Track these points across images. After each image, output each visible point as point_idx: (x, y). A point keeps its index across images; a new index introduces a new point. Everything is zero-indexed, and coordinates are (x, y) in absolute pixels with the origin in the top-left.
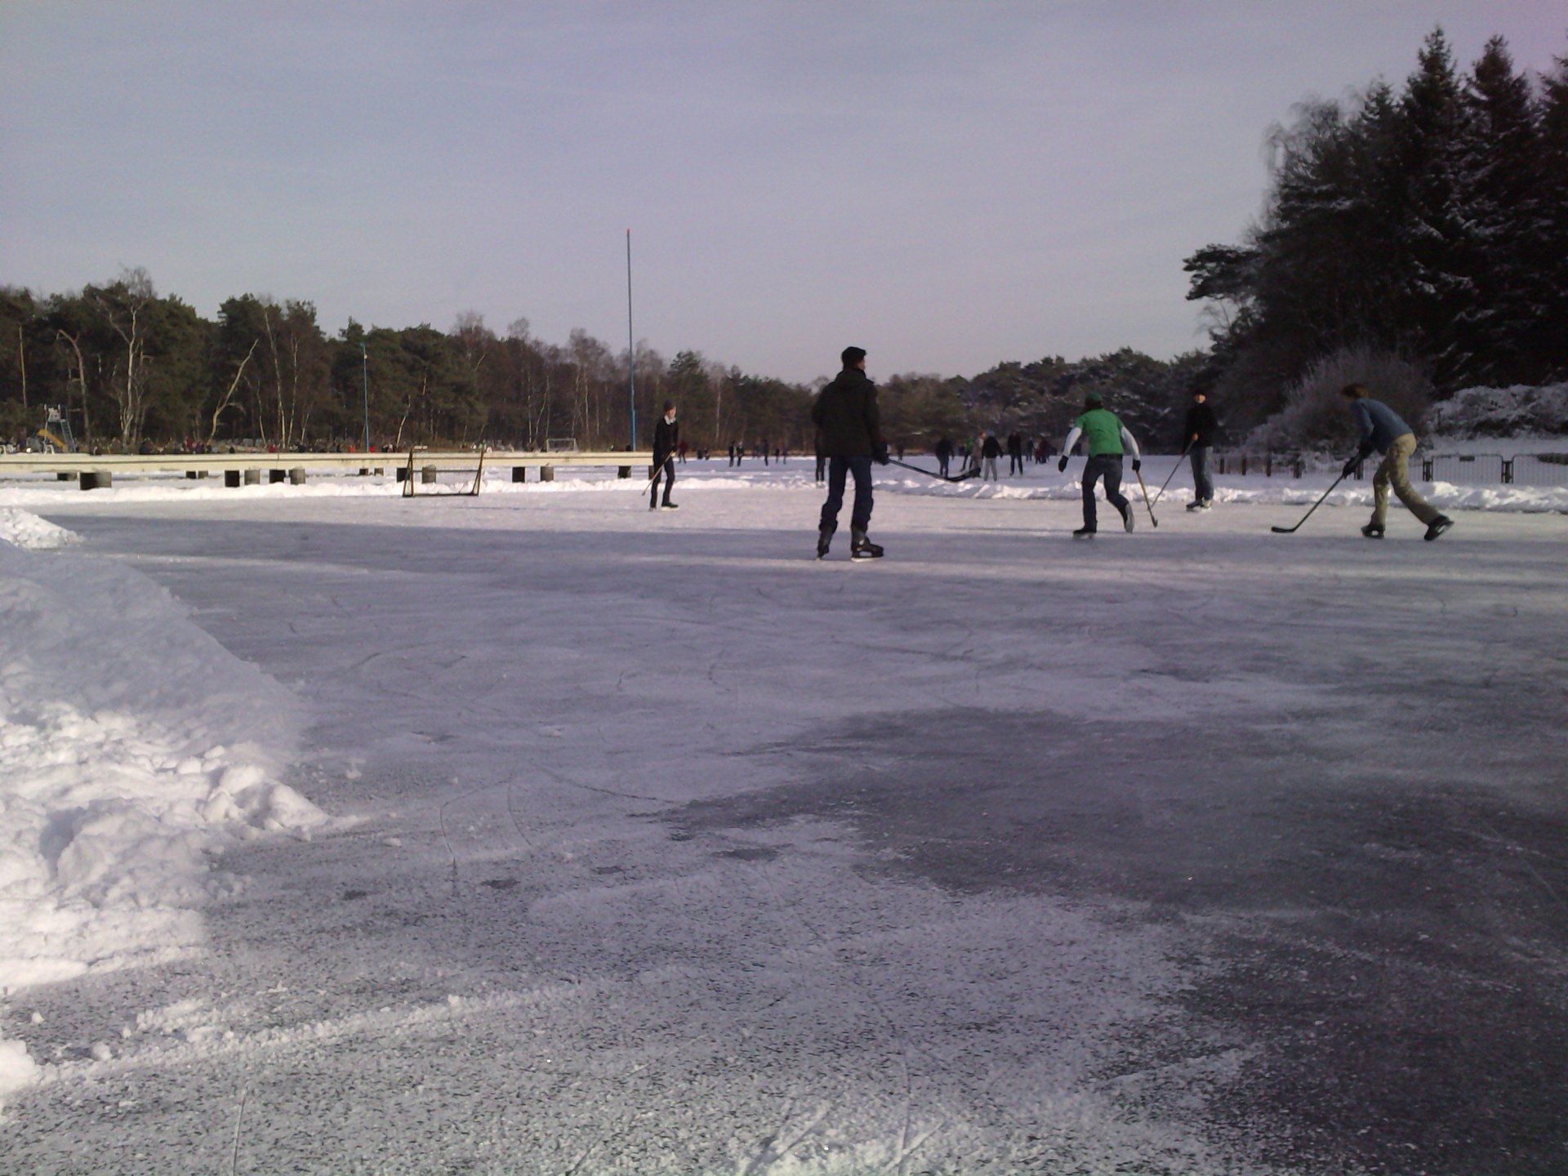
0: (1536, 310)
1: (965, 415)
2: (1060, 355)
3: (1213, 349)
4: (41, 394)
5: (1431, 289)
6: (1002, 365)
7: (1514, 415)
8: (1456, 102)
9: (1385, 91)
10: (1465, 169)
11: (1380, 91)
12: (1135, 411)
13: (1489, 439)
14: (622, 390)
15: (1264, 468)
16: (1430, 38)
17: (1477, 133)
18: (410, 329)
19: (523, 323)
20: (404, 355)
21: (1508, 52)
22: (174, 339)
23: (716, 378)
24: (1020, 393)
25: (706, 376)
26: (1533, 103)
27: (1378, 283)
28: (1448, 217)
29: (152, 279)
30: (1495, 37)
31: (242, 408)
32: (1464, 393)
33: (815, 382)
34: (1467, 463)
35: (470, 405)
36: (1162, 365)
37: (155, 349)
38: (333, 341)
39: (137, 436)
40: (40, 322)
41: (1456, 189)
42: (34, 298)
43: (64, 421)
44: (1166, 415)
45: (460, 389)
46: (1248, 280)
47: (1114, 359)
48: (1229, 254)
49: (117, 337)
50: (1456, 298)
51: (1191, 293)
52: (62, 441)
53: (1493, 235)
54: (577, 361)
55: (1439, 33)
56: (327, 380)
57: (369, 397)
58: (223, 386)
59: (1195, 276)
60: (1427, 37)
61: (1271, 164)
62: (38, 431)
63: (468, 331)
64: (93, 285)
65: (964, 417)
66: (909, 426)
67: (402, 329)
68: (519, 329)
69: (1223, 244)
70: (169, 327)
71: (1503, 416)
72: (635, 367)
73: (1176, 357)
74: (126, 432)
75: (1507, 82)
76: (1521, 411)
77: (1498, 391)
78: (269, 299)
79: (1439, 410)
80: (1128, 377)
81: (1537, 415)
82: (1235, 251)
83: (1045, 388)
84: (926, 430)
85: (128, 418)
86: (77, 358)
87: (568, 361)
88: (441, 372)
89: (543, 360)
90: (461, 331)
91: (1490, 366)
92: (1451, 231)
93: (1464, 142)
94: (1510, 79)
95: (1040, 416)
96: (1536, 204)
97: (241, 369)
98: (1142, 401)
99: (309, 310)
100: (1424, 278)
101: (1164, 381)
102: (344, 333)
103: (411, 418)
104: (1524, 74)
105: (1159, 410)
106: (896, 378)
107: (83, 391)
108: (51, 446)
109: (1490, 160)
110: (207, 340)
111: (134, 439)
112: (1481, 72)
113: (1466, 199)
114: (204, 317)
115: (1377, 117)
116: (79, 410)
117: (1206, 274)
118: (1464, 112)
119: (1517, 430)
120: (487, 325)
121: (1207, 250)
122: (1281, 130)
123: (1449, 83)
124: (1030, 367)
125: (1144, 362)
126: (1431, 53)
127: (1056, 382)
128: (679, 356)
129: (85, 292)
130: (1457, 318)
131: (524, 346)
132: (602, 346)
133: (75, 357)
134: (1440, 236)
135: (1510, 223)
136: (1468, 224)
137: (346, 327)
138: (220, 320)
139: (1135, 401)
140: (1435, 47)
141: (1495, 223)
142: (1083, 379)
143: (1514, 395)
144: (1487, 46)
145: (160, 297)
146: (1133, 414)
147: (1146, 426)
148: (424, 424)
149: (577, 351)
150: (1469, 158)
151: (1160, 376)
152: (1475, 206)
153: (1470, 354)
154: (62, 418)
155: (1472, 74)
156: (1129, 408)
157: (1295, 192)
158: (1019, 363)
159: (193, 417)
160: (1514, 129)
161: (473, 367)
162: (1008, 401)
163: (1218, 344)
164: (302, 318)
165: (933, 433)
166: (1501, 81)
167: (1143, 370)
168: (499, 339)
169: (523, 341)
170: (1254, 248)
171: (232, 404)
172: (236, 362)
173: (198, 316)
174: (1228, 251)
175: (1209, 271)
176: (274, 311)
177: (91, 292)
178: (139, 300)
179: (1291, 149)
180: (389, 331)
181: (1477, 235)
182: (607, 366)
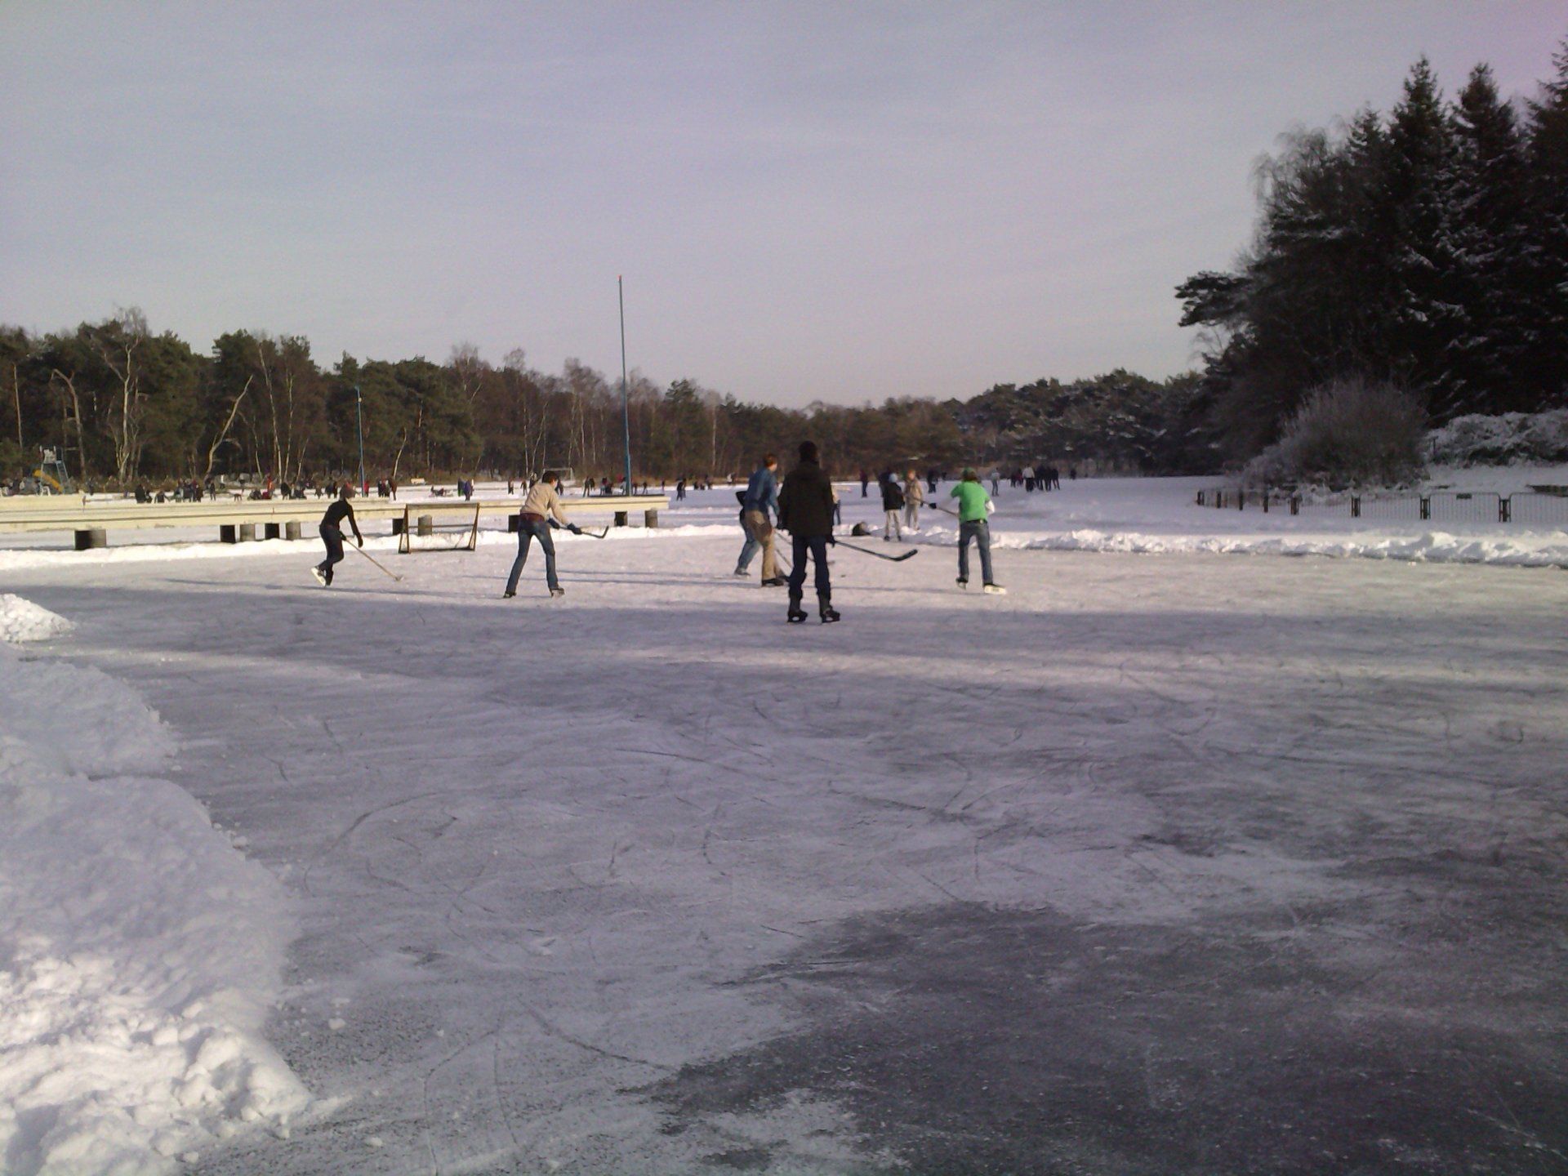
0: (1529, 335)
1: (960, 440)
2: (1055, 377)
3: (1207, 371)
4: (37, 435)
5: (1423, 317)
6: (996, 387)
7: (1510, 443)
8: (1442, 132)
9: (1373, 117)
10: (1454, 197)
11: (1368, 118)
12: (1130, 433)
13: (1485, 467)
14: (618, 417)
15: (1261, 503)
16: (1415, 68)
17: (1466, 160)
18: (406, 362)
19: (519, 353)
20: (402, 390)
21: (1494, 80)
22: (169, 377)
23: (712, 404)
24: (1016, 415)
25: (702, 404)
26: (1519, 129)
27: (1369, 312)
28: (1438, 246)
29: (148, 317)
30: (1480, 64)
31: (238, 444)
32: (1459, 420)
33: (810, 407)
34: (1464, 500)
35: (466, 436)
36: (1157, 386)
37: (150, 386)
38: (327, 376)
39: (133, 476)
40: (34, 361)
41: (1446, 217)
42: (29, 337)
43: (60, 462)
44: (1162, 436)
45: (456, 421)
46: (1240, 307)
47: (1108, 380)
48: (1220, 282)
49: (111, 375)
50: (1447, 327)
51: (1183, 320)
52: (59, 482)
53: (1482, 263)
54: (573, 391)
55: (1424, 63)
56: (323, 413)
57: (363, 430)
58: (220, 421)
59: (1187, 303)
60: (1412, 67)
61: (1260, 195)
62: (34, 471)
63: (463, 363)
64: (88, 322)
65: (959, 441)
66: (905, 451)
67: (397, 362)
68: (514, 360)
69: (1214, 271)
70: (163, 365)
71: (1499, 444)
72: (630, 395)
73: (1171, 378)
74: (122, 471)
75: (1492, 111)
76: (1516, 439)
77: (1492, 419)
78: (264, 334)
79: (1434, 439)
80: (1122, 398)
81: (1532, 442)
82: (1225, 278)
83: (1041, 410)
84: (924, 455)
85: (123, 457)
86: (72, 397)
87: (564, 390)
88: (437, 404)
89: (539, 390)
90: (456, 362)
91: (1483, 393)
92: (1442, 259)
93: (1453, 171)
94: (1496, 107)
95: (1036, 439)
96: (1526, 230)
97: (236, 405)
98: (1136, 422)
99: (304, 345)
100: (1417, 307)
101: (1159, 401)
102: (338, 367)
103: (407, 450)
104: (1510, 102)
105: (1155, 432)
106: (891, 401)
107: (79, 429)
108: (47, 488)
109: (1478, 188)
110: (202, 376)
111: (130, 477)
112: (1466, 100)
113: (1456, 227)
114: (199, 353)
115: (1365, 144)
116: (74, 449)
117: (1199, 301)
118: (1451, 141)
119: (1513, 458)
120: (482, 356)
121: (1199, 277)
122: (1268, 161)
123: (1435, 113)
124: (1024, 389)
125: (1139, 383)
126: (1416, 82)
127: (1051, 404)
128: (673, 384)
129: (79, 330)
130: (1450, 345)
131: (520, 377)
132: (598, 375)
133: (69, 395)
134: (1431, 264)
135: (1500, 251)
136: (1458, 253)
137: (340, 361)
138: (215, 356)
139: (1130, 423)
140: (1421, 77)
141: (1485, 250)
142: (1078, 401)
143: (1509, 423)
144: (1472, 74)
145: (155, 335)
146: (1127, 436)
147: (1142, 448)
148: (420, 456)
149: (573, 382)
150: (1456, 186)
151: (1155, 397)
152: (1465, 235)
153: (1464, 382)
154: (58, 459)
155: (1457, 102)
156: (1123, 430)
157: (1285, 222)
158: (1013, 386)
159: (189, 453)
160: (1501, 157)
161: (469, 398)
162: (1004, 425)
163: (1212, 367)
164: (297, 352)
165: (929, 458)
166: (1487, 109)
167: (1137, 391)
168: (495, 370)
169: (519, 372)
170: (1245, 275)
171: (227, 440)
172: (231, 398)
173: (192, 352)
174: (1219, 279)
175: (1201, 298)
176: (269, 346)
177: (86, 330)
178: (133, 339)
179: (1279, 179)
180: (383, 364)
181: (1467, 263)
182: (602, 394)
